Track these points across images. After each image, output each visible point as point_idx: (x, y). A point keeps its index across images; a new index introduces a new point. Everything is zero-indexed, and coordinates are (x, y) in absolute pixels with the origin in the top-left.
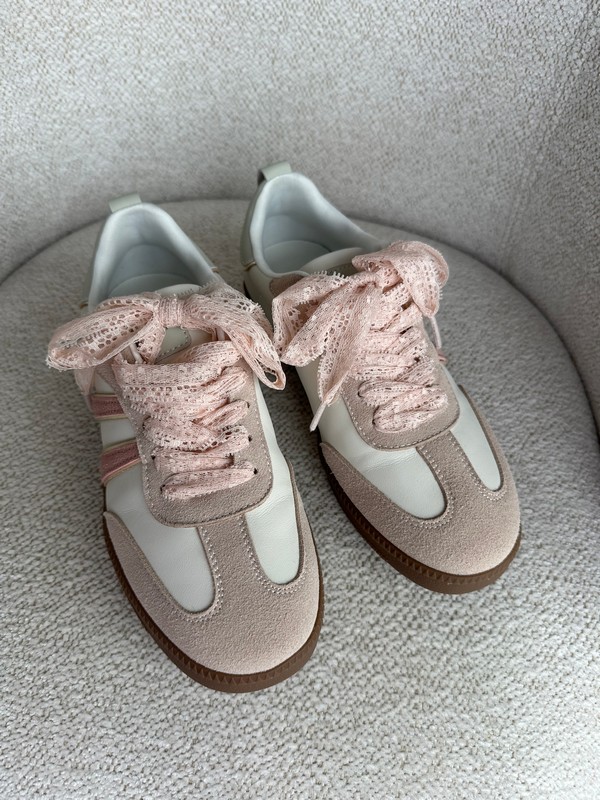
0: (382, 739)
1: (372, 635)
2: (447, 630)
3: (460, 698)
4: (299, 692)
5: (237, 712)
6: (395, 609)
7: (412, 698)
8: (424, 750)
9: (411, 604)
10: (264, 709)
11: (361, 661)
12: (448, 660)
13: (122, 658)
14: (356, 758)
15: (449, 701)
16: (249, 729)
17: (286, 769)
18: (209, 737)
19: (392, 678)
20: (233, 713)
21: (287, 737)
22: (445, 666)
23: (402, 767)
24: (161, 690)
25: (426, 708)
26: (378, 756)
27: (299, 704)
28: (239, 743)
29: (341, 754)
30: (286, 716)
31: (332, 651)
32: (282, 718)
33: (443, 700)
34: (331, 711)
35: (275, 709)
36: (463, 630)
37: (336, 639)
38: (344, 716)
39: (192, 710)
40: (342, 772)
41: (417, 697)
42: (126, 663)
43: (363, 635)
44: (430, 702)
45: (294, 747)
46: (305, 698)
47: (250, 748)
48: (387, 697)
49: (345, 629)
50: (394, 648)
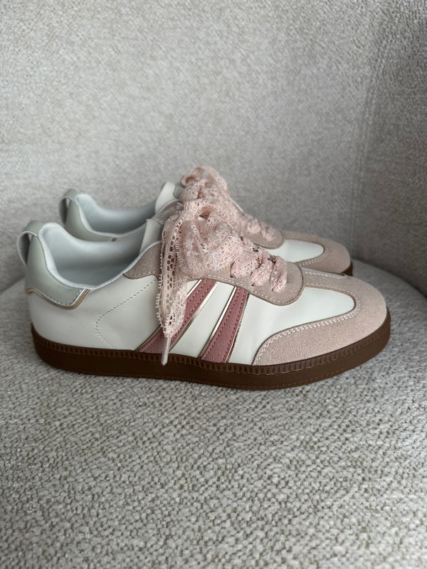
0: (342, 521)
1: (315, 439)
2: (377, 432)
3: (404, 482)
4: (259, 485)
5: (205, 507)
6: (331, 421)
7: (361, 484)
8: (384, 528)
9: (342, 417)
10: (230, 502)
11: (309, 458)
12: (384, 454)
13: (100, 472)
14: (322, 541)
15: (395, 485)
16: (218, 521)
17: (257, 556)
18: (180, 532)
19: (339, 469)
20: (202, 508)
21: (254, 526)
22: (383, 458)
23: (367, 546)
24: (135, 494)
25: (375, 492)
26: (342, 537)
27: (261, 496)
28: (209, 535)
29: (308, 538)
30: (251, 507)
31: (283, 452)
32: (247, 509)
33: (389, 485)
34: (291, 500)
35: (240, 501)
36: (390, 431)
37: (285, 443)
38: (303, 503)
39: (164, 509)
40: (311, 556)
41: (365, 483)
42: (104, 475)
43: (307, 440)
44: (378, 487)
45: (262, 534)
46: (265, 490)
47: (220, 539)
48: (339, 485)
49: (291, 437)
50: (336, 447)
